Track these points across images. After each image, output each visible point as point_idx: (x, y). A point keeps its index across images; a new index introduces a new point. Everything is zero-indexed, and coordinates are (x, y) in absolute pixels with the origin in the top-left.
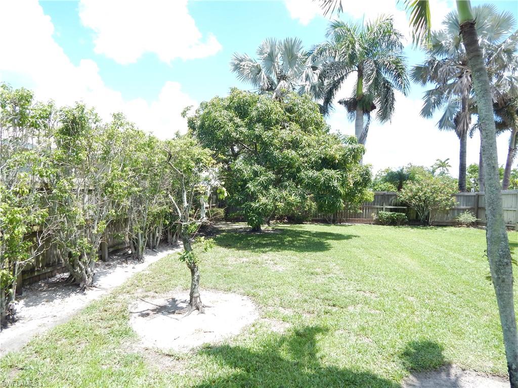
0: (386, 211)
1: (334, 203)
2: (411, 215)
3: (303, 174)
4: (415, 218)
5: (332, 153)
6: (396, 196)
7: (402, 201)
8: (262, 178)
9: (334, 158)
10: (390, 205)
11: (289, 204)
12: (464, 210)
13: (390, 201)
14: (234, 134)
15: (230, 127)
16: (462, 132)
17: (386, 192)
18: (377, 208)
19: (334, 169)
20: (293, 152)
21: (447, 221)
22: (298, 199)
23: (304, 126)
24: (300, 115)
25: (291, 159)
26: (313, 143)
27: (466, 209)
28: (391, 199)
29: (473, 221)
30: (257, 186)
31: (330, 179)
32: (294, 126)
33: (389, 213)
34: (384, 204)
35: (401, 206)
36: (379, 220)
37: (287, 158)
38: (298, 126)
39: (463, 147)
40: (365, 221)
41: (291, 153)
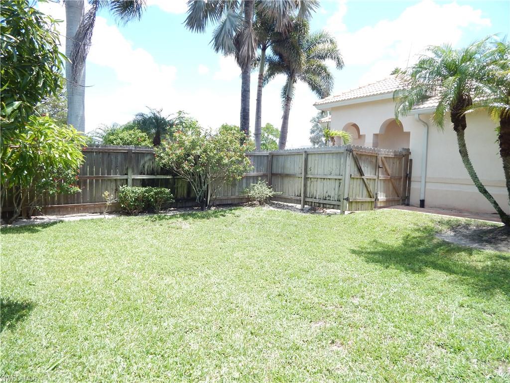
0: (133, 185)
2: (180, 190)
4: (185, 195)
6: (153, 155)
7: (164, 165)
10: (141, 174)
12: (255, 179)
13: (141, 166)
16: (246, 59)
17: (132, 147)
18: (116, 180)
21: (233, 197)
27: (257, 177)
28: (142, 162)
29: (270, 194)
33: (140, 190)
34: (130, 172)
35: (161, 174)
36: (119, 203)
39: (246, 83)
40: (91, 208)
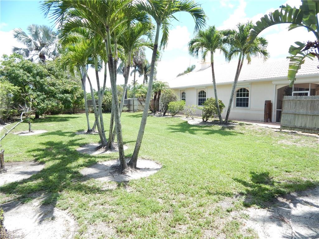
1: (69, 105)
2: (106, 109)
3: (57, 95)
5: (67, 88)
8: (41, 97)
9: (69, 90)
10: (97, 105)
11: (53, 106)
14: (27, 80)
15: (25, 77)
18: (92, 106)
19: (69, 94)
20: (53, 88)
22: (56, 104)
23: (57, 77)
24: (55, 72)
25: (52, 90)
26: (61, 84)
27: (125, 105)
29: (127, 110)
30: (39, 100)
31: (67, 98)
32: (52, 77)
36: (93, 111)
37: (51, 90)
38: (54, 77)
41: (52, 88)
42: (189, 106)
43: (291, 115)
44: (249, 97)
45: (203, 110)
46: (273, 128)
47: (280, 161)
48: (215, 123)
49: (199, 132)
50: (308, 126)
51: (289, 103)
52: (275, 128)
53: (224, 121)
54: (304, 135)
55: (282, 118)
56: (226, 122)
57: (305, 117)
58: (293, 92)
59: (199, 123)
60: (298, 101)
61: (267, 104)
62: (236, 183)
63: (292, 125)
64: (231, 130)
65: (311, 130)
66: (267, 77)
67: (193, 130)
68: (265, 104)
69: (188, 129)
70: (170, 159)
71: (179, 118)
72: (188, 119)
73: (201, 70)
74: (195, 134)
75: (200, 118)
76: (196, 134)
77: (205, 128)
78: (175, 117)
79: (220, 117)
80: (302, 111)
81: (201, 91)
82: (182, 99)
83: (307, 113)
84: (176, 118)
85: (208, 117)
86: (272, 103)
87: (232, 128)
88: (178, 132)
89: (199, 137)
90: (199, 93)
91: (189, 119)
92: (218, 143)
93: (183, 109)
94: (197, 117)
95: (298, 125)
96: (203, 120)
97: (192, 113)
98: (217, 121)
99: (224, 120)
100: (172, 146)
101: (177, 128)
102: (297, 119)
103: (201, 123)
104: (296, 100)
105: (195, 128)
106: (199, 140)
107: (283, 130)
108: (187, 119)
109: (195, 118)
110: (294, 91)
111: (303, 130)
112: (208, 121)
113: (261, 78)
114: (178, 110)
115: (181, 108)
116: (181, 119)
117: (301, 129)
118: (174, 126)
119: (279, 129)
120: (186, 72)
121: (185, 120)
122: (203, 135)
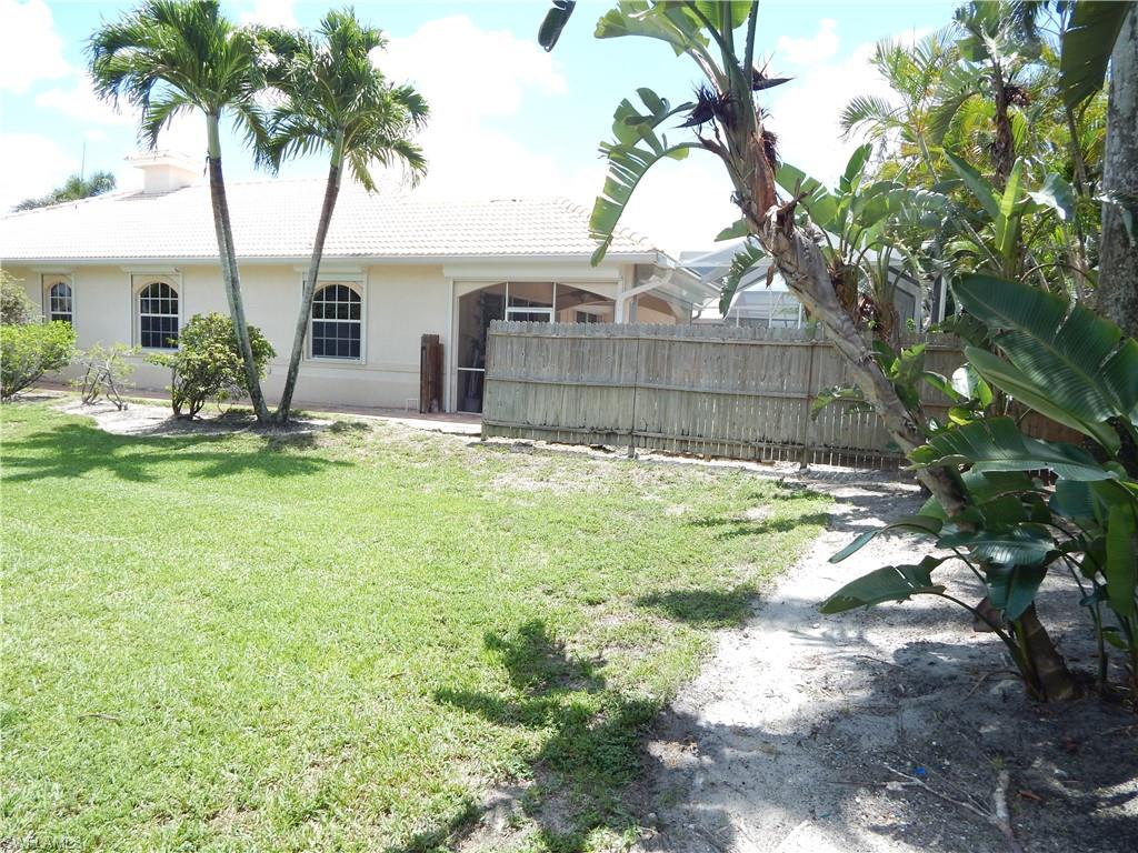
42: (97, 348)
43: (513, 385)
44: (363, 321)
45: (175, 367)
46: (457, 434)
47: (541, 559)
48: (232, 421)
49: (172, 467)
50: (565, 421)
51: (509, 347)
52: (464, 434)
53: (275, 415)
54: (556, 451)
55: (487, 397)
56: (285, 417)
57: (555, 391)
58: (509, 310)
59: (154, 424)
60: (535, 340)
61: (428, 346)
62: (451, 716)
63: (518, 420)
64: (309, 452)
65: (575, 433)
66: (426, 251)
67: (135, 458)
68: (423, 348)
69: (104, 457)
70: (36, 654)
71: (42, 404)
72: (94, 408)
73: (141, 195)
74: (148, 479)
75: (158, 405)
76: (156, 478)
77: (192, 449)
78: (16, 400)
79: (256, 396)
80: (548, 373)
81: (155, 286)
82: (55, 318)
83: (560, 380)
84: (24, 406)
85: (202, 397)
86: (442, 345)
87: (308, 441)
88: (55, 480)
89: (175, 496)
90: (145, 294)
91: (100, 408)
92: (277, 511)
93: (66, 364)
94: (139, 399)
95: (536, 418)
96: (177, 410)
97: (118, 380)
98: (242, 413)
99: (273, 409)
100: (33, 565)
101: (37, 453)
102: (531, 401)
103: (167, 426)
104: (528, 335)
105: (140, 449)
106: (179, 510)
107: (490, 440)
108: (87, 409)
109: (129, 405)
110: (509, 305)
111: (552, 435)
112: (202, 415)
113: (406, 251)
114: (35, 368)
115: (53, 359)
116: (58, 408)
117: (545, 433)
118: (17, 445)
119: (477, 435)
120: (60, 197)
121: (78, 412)
122: (194, 480)
